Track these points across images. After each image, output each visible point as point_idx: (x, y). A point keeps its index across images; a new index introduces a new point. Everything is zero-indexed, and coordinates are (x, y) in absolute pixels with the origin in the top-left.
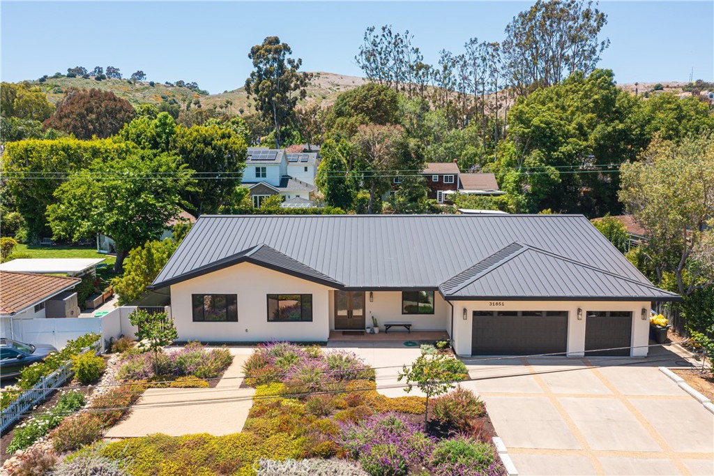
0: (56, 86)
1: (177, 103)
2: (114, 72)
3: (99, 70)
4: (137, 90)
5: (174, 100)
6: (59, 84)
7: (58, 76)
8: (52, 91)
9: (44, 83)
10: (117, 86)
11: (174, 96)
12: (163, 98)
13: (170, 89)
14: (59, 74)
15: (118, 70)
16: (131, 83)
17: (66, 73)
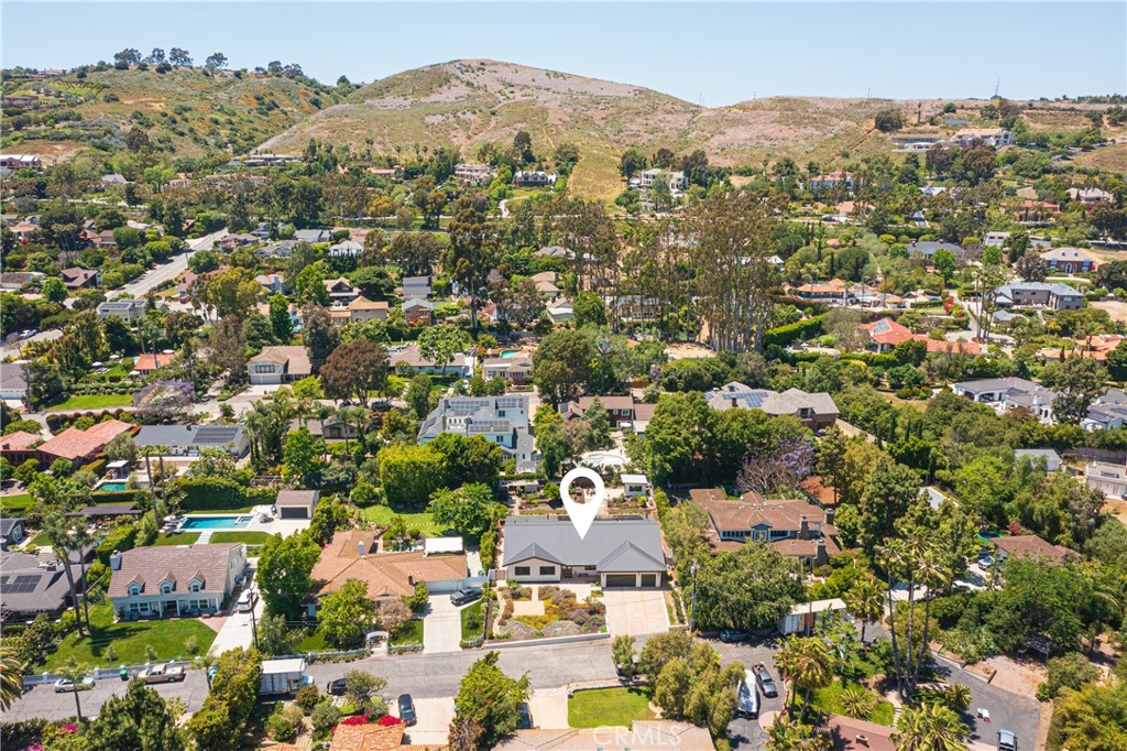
0: (104, 86)
1: (278, 107)
2: (181, 55)
3: (159, 54)
4: (219, 87)
5: (273, 102)
6: (107, 83)
7: (102, 67)
8: (101, 96)
9: (85, 80)
10: (189, 81)
11: (272, 94)
12: (258, 99)
13: (265, 81)
14: (103, 63)
15: (187, 52)
16: (208, 75)
17: (113, 61)
